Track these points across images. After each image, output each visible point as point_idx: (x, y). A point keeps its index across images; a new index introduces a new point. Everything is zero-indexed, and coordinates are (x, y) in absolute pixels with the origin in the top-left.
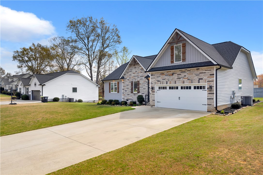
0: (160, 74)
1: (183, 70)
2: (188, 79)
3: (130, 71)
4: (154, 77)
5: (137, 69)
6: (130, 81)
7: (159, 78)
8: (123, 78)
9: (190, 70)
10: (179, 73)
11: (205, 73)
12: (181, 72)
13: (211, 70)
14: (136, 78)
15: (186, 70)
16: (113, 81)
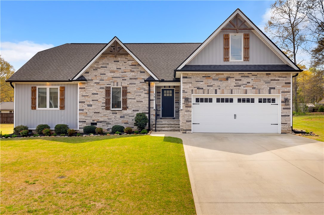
0: (203, 77)
1: (246, 74)
2: (254, 88)
3: (101, 67)
4: (190, 81)
5: (121, 64)
6: (104, 86)
7: (201, 83)
8: (82, 79)
9: (256, 74)
10: (239, 77)
11: (279, 80)
12: (242, 77)
13: (286, 77)
14: (119, 80)
15: (251, 75)
16: (46, 85)
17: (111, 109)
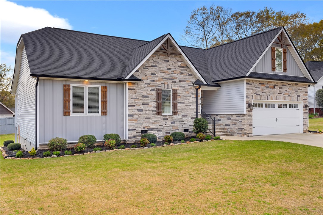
0: (260, 84)
1: (285, 83)
2: (289, 95)
3: (152, 66)
4: (251, 87)
5: (171, 65)
6: (155, 88)
7: (259, 89)
9: (290, 84)
10: (280, 86)
11: (301, 90)
12: (283, 85)
13: (305, 87)
14: (169, 82)
15: (287, 84)
17: (163, 114)
